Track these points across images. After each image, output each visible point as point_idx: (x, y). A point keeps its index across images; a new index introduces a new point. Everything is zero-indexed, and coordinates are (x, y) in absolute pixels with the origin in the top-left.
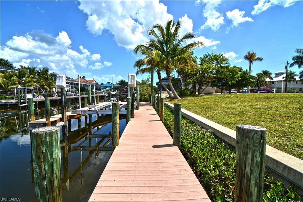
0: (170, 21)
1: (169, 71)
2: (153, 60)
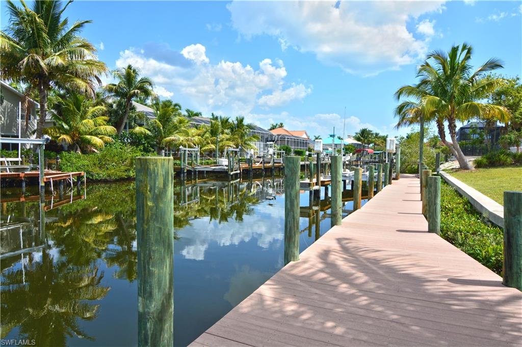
0: (456, 46)
1: (453, 125)
2: (423, 113)
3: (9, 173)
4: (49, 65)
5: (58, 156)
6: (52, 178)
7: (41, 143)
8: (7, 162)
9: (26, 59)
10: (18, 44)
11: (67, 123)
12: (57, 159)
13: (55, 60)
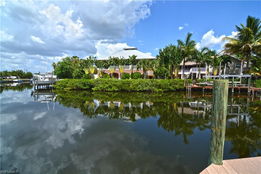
3: (236, 87)
4: (253, 46)
5: (254, 81)
6: (253, 90)
7: (250, 76)
8: (236, 83)
9: (244, 46)
10: (240, 41)
11: (258, 68)
12: (254, 82)
13: (256, 44)
